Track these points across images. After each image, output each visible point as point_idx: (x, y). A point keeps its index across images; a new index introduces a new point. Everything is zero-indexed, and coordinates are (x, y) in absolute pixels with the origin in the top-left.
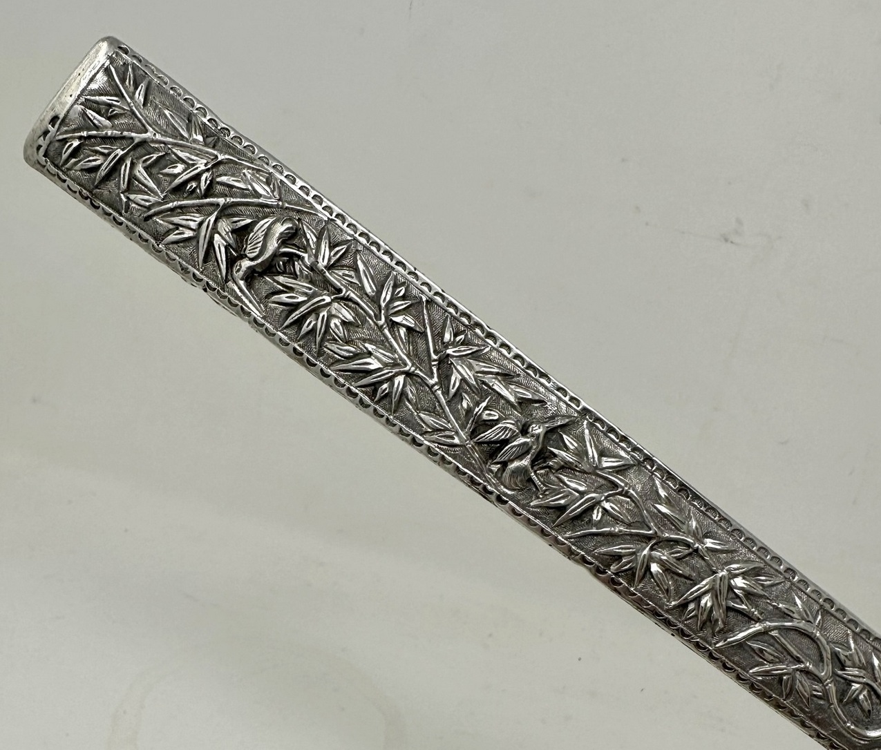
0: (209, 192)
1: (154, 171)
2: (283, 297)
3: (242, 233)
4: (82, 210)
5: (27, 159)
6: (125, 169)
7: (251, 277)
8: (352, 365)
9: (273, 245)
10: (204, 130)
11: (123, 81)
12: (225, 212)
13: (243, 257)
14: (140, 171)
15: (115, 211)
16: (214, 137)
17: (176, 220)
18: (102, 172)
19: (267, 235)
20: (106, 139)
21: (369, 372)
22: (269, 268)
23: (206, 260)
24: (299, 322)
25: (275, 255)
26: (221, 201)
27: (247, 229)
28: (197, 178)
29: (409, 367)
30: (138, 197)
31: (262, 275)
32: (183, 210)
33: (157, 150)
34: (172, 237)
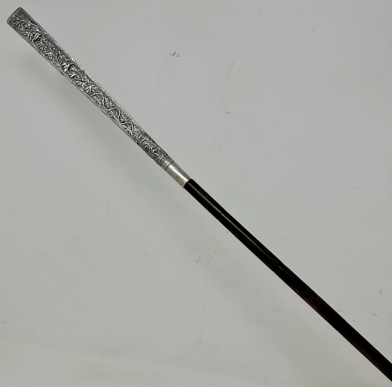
0: (30, 29)
1: (23, 25)
2: (38, 44)
3: (33, 35)
4: (13, 30)
5: (7, 22)
6: (19, 25)
7: (34, 41)
8: (46, 54)
9: (37, 37)
10: (31, 21)
11: (21, 13)
12: (32, 32)
13: (34, 38)
14: (21, 26)
15: (18, 31)
16: (33, 22)
17: (26, 32)
18: (16, 25)
19: (37, 35)
20: (17, 21)
21: (48, 55)
22: (37, 40)
23: (29, 38)
24: (40, 47)
25: (38, 38)
26: (32, 30)
27: (35, 34)
28: (29, 27)
29: (53, 55)
30: (21, 29)
31: (36, 41)
32: (26, 31)
33: (24, 22)
34: (24, 35)
